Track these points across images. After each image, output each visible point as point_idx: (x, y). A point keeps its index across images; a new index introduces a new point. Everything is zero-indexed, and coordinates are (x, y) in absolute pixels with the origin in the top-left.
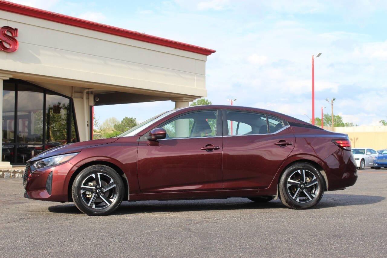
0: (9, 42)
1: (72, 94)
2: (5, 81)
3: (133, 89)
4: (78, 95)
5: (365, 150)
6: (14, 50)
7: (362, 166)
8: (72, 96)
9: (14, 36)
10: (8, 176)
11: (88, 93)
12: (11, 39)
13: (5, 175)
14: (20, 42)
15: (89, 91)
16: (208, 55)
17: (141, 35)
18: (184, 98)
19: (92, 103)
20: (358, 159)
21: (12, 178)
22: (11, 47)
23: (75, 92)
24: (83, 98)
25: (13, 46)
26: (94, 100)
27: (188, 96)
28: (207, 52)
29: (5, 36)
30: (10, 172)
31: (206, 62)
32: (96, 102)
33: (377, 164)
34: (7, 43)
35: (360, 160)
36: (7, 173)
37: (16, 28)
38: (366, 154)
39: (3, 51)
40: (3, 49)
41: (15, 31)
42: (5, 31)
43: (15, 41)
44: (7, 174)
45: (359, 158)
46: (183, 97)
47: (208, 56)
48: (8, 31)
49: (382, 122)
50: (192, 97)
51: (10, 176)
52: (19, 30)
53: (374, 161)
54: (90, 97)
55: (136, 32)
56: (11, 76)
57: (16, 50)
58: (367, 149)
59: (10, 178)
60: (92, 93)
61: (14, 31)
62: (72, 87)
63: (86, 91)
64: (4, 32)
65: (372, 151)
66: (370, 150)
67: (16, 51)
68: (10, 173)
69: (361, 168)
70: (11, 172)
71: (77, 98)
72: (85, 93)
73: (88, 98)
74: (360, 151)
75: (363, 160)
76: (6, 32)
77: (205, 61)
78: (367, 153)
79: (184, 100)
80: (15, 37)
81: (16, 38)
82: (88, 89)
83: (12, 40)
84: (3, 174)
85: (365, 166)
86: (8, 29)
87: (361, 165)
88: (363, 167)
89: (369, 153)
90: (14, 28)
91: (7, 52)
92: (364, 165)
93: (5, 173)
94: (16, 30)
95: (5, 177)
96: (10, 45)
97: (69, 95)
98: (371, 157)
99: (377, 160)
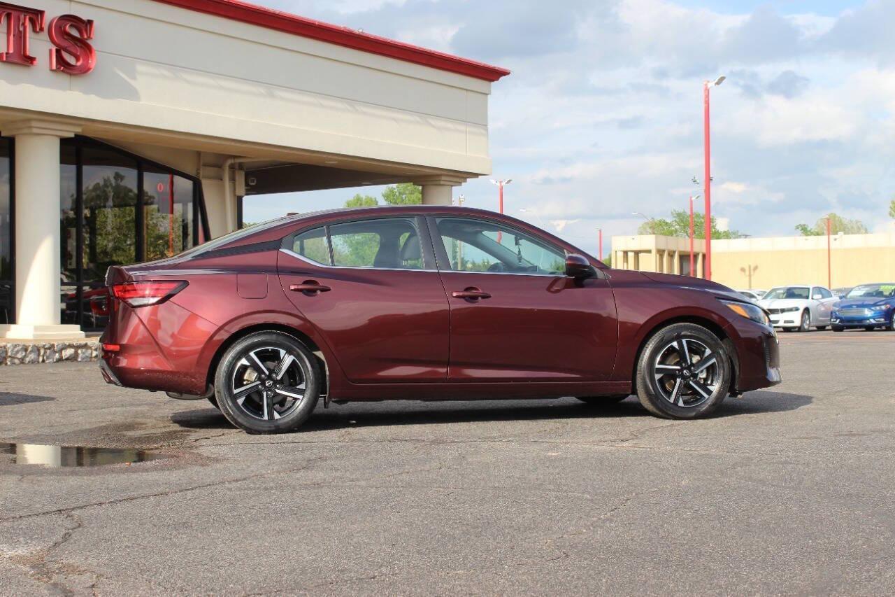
0: (73, 51)
1: (198, 169)
2: (64, 142)
3: (336, 157)
4: (211, 171)
5: (809, 289)
6: (85, 70)
7: (805, 325)
8: (199, 173)
9: (86, 37)
10: (87, 357)
11: (232, 167)
12: (79, 44)
13: (80, 356)
14: (98, 51)
15: (235, 163)
16: (493, 81)
17: (357, 35)
18: (443, 178)
19: (241, 189)
20: (797, 309)
21: (94, 361)
22: (79, 64)
23: (205, 165)
24: (222, 180)
25: (84, 60)
26: (247, 184)
27: (452, 174)
28: (491, 75)
29: (66, 37)
30: (90, 348)
31: (489, 96)
32: (249, 188)
33: (838, 321)
34: (71, 54)
35: (799, 313)
36: (84, 350)
37: (90, 19)
38: (813, 299)
39: (62, 71)
40: (62, 68)
41: (86, 25)
42: (66, 25)
43: (88, 49)
44: (84, 353)
45: (799, 307)
46: (441, 175)
47: (492, 83)
48: (71, 26)
49: (800, 228)
50: (459, 174)
51: (91, 357)
52: (95, 24)
53: (832, 313)
54: (237, 178)
55: (345, 27)
56: (79, 130)
57: (89, 69)
58: (814, 288)
59: (91, 361)
60: (241, 166)
61: (84, 25)
62: (199, 154)
63: (230, 162)
64: (65, 28)
65: (823, 292)
66: (819, 290)
67: (90, 71)
68: (89, 351)
69: (802, 329)
70: (93, 348)
71: (209, 178)
72: (227, 168)
73: (233, 179)
74: (797, 292)
75: (807, 310)
76: (68, 28)
77: (487, 94)
78: (815, 297)
79: (442, 183)
80: (86, 39)
81: (89, 42)
82: (235, 157)
83: (81, 47)
84: (76, 354)
85: (812, 324)
86: (73, 21)
87: (803, 321)
88: (806, 327)
89: (820, 296)
90: (85, 18)
91: (71, 74)
92: (808, 322)
93: (80, 351)
94: (90, 22)
95: (79, 360)
96: (78, 59)
97: (192, 173)
98: (822, 304)
99: (838, 311)
